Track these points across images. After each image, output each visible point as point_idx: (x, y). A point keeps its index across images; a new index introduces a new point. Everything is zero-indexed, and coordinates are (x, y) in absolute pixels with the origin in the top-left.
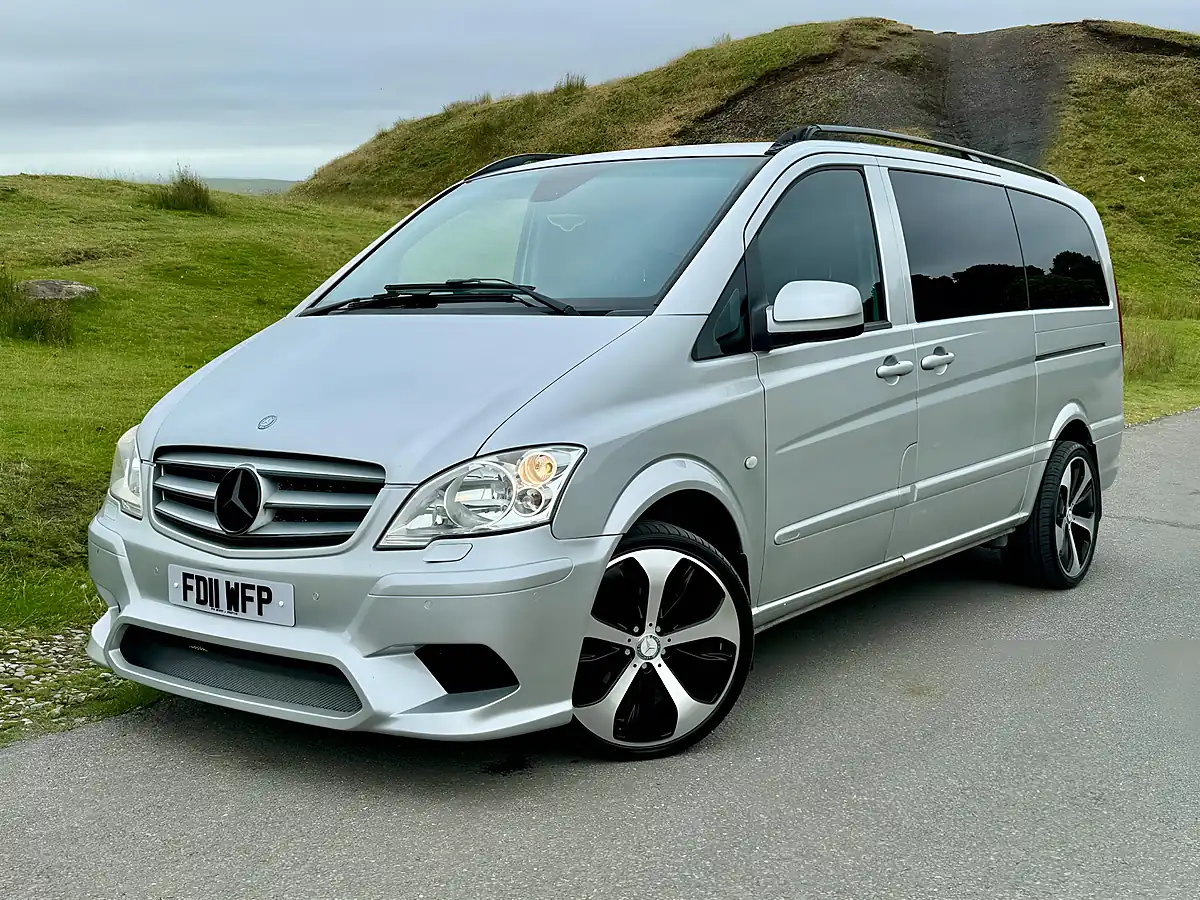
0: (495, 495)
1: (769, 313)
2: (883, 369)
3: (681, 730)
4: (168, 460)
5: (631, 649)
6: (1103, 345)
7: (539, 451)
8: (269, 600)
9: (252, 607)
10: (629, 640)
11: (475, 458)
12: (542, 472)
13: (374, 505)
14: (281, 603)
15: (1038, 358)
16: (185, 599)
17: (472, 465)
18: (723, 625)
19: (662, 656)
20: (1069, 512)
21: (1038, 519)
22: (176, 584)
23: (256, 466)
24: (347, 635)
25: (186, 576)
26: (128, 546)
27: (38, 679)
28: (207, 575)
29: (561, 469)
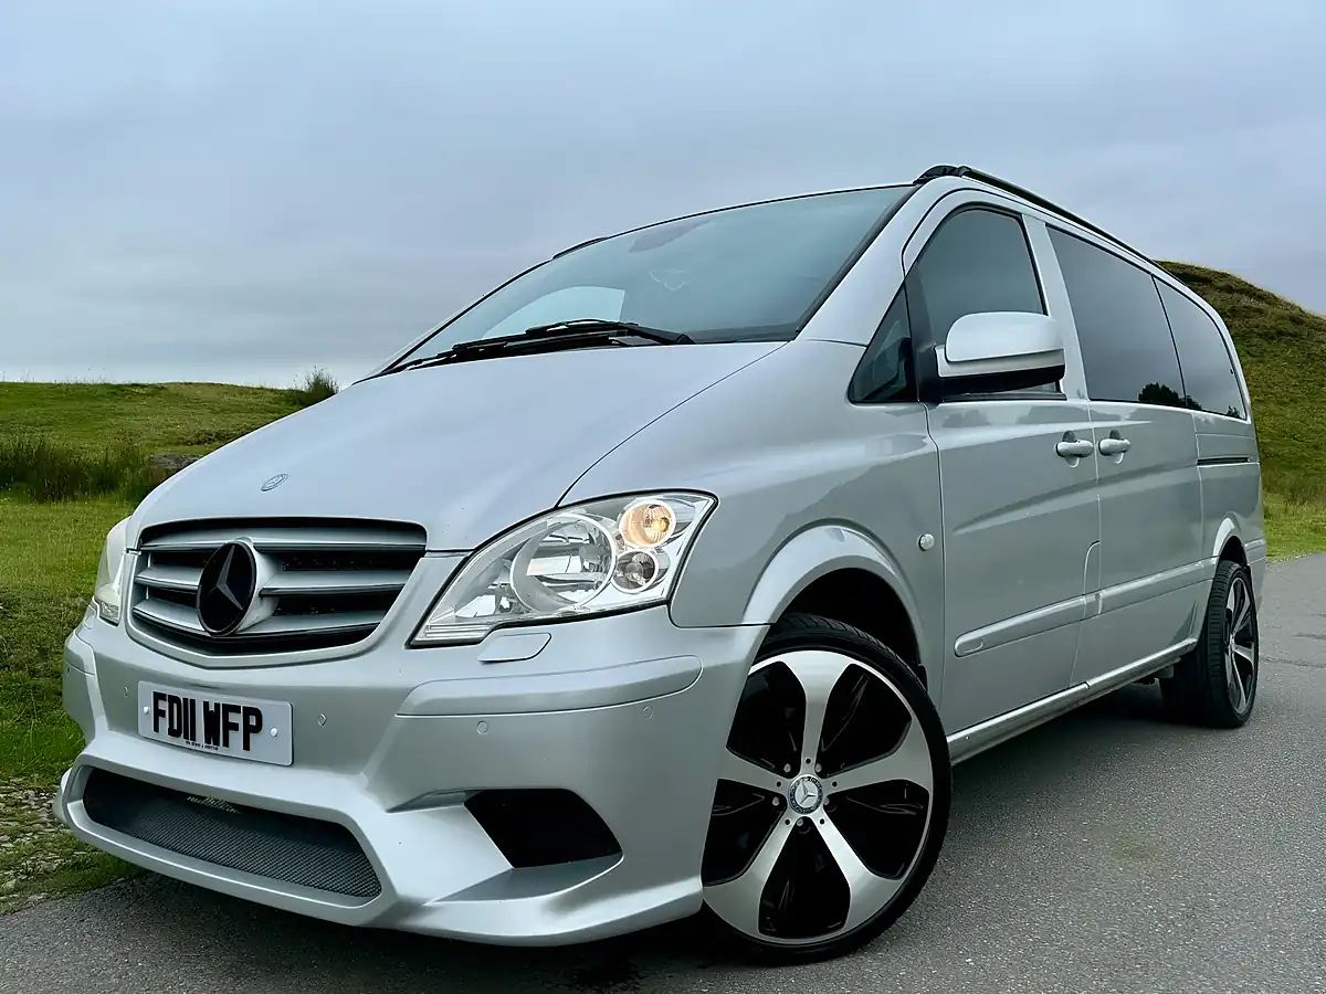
0: (587, 565)
1: (940, 352)
2: (1063, 446)
3: (855, 918)
4: (156, 546)
5: (782, 799)
6: (1246, 460)
7: (651, 499)
8: (258, 728)
9: (236, 738)
10: (779, 784)
11: (556, 508)
12: (653, 531)
13: (407, 583)
14: (274, 731)
15: (1201, 462)
16: (156, 729)
17: (550, 521)
18: (909, 763)
19: (826, 808)
20: (1232, 641)
21: (1206, 646)
22: (146, 709)
23: (252, 540)
24: (363, 778)
25: (158, 697)
26: (100, 659)
27: (12, 841)
28: (182, 693)
29: (682, 526)
